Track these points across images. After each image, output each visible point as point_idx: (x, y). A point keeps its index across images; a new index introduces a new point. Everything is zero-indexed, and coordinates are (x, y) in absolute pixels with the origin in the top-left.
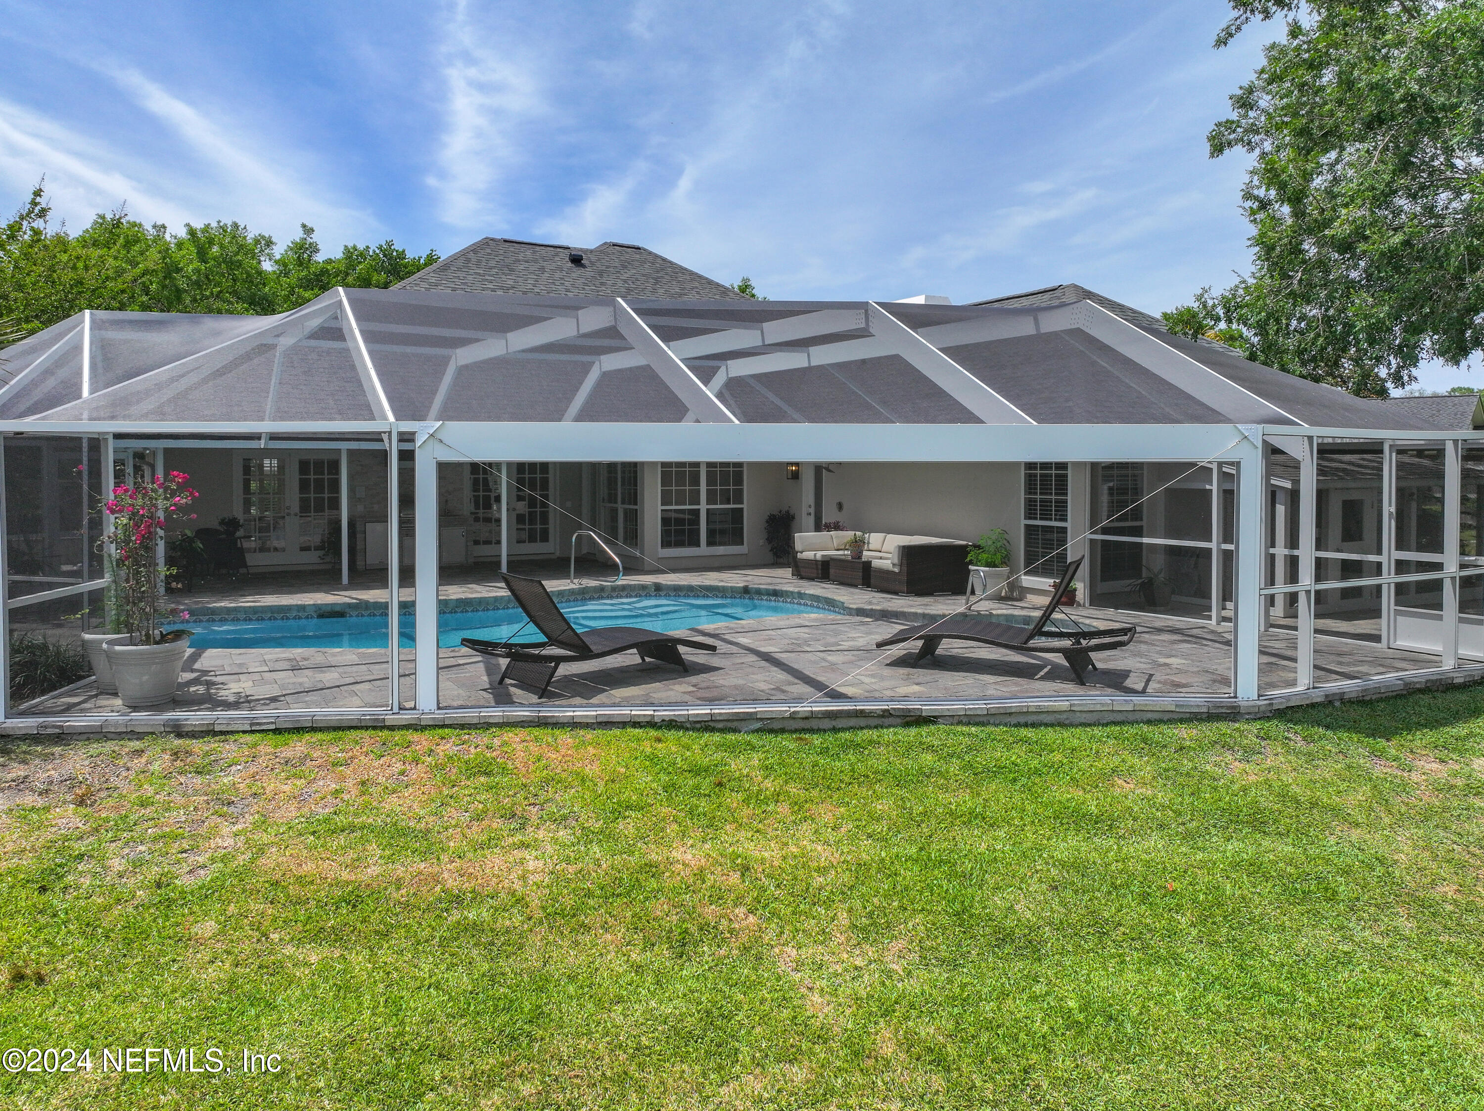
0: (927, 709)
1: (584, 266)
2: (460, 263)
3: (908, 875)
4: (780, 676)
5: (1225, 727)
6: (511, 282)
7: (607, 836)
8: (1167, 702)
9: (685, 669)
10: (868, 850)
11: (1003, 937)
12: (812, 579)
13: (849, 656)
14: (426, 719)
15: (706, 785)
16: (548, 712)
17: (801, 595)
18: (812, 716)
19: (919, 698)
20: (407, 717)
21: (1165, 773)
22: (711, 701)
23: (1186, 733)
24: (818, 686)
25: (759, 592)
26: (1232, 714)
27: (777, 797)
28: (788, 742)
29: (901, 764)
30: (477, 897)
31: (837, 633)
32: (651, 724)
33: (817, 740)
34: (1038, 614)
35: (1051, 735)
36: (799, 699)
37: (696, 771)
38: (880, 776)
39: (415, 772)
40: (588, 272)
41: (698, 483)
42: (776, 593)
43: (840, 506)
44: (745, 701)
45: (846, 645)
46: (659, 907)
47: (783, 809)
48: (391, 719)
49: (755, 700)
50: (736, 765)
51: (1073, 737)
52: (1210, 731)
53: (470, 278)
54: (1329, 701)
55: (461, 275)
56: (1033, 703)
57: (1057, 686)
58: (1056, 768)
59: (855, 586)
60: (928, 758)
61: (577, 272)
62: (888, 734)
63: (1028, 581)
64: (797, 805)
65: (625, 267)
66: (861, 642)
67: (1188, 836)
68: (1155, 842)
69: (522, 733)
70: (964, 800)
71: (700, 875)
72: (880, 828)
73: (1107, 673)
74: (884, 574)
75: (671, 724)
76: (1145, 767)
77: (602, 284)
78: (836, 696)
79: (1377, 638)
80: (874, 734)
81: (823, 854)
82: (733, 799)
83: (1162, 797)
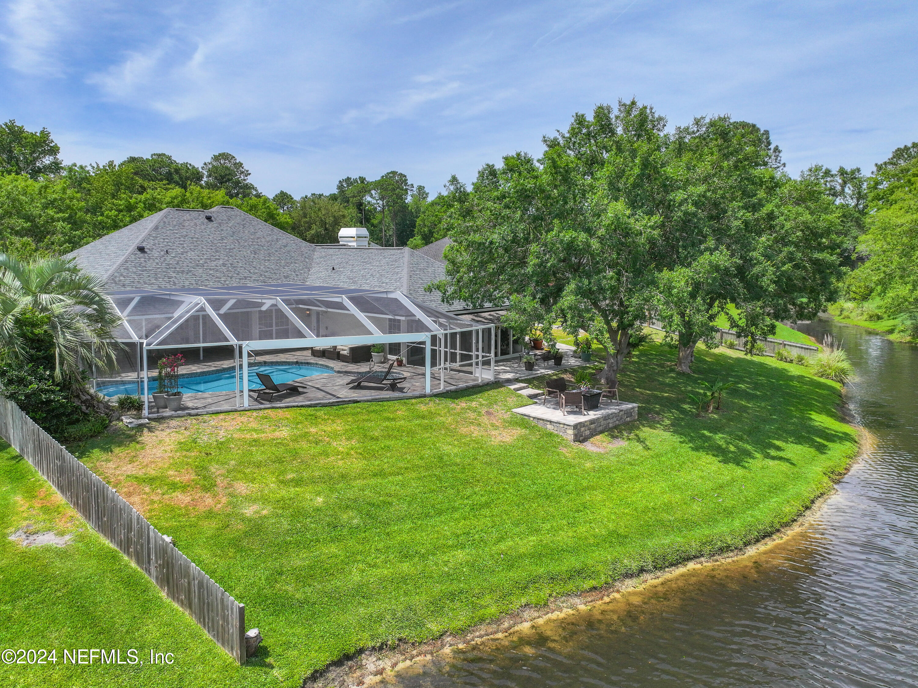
0: (358, 399)
1: (212, 221)
2: (162, 224)
3: (355, 430)
4: (324, 393)
5: (422, 399)
6: (185, 233)
7: (296, 428)
8: (410, 394)
9: (300, 393)
10: (347, 427)
11: (372, 438)
12: (319, 357)
13: (339, 387)
14: (247, 409)
15: (313, 418)
16: (274, 405)
17: (317, 364)
18: (333, 402)
19: (357, 397)
20: (242, 408)
21: (407, 410)
22: (310, 400)
23: (414, 401)
24: (334, 396)
25: (302, 363)
26: (424, 396)
27: (328, 419)
28: (328, 408)
29: (353, 411)
30: (277, 439)
31: (334, 380)
32: (297, 406)
33: (335, 407)
34: (387, 370)
35: (385, 403)
36: (330, 399)
37: (310, 415)
38: (349, 414)
39: (251, 419)
40: (214, 224)
41: (272, 320)
42: (308, 363)
43: (327, 328)
44: (317, 400)
45: (338, 384)
46: (311, 438)
47: (330, 421)
48: (239, 409)
49: (320, 400)
50: (318, 414)
51: (389, 403)
52: (418, 400)
53: (168, 232)
54: (447, 392)
55: (163, 231)
56: (382, 396)
57: (388, 392)
58: (385, 410)
59: (334, 360)
60: (359, 410)
61: (210, 225)
62: (350, 405)
63: (390, 357)
64: (332, 420)
65: (229, 220)
66: (341, 383)
67: (409, 421)
68: (402, 422)
69: (270, 410)
70: (366, 417)
71: (317, 433)
72: (350, 423)
73: (400, 388)
74: (344, 356)
75: (302, 406)
76: (404, 408)
77: (222, 230)
78: (338, 398)
79: (471, 373)
80: (347, 405)
81: (339, 428)
82: (320, 420)
83: (406, 414)
